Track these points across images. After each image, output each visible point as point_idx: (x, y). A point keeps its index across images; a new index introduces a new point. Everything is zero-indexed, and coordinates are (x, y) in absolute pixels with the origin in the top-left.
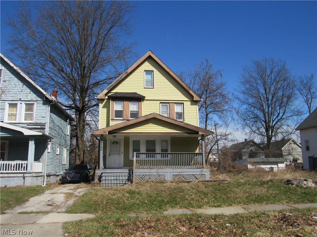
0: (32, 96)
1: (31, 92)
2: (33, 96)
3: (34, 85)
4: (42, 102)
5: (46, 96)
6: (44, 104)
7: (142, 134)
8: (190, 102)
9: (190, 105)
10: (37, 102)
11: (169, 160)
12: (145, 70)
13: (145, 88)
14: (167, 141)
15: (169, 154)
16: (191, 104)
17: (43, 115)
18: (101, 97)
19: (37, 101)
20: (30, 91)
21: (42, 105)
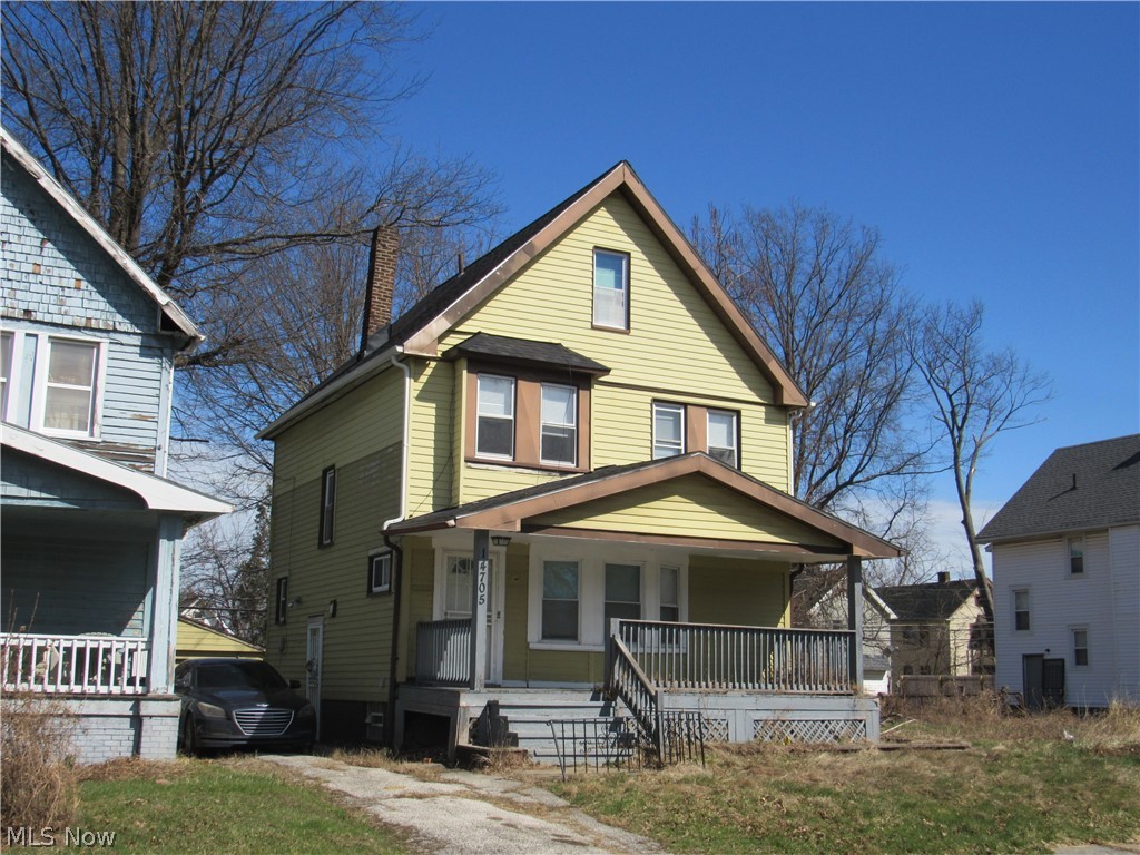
0: (89, 305)
1: (84, 284)
2: (94, 305)
3: (111, 251)
4: (137, 340)
5: (168, 311)
6: (146, 350)
7: (643, 540)
8: (763, 409)
9: (763, 422)
10: (112, 335)
11: (685, 655)
12: (596, 247)
13: (593, 328)
14: (675, 573)
15: (685, 628)
16: (768, 420)
17: (140, 407)
18: (421, 350)
19: (115, 331)
20: (79, 276)
21: (137, 357)
